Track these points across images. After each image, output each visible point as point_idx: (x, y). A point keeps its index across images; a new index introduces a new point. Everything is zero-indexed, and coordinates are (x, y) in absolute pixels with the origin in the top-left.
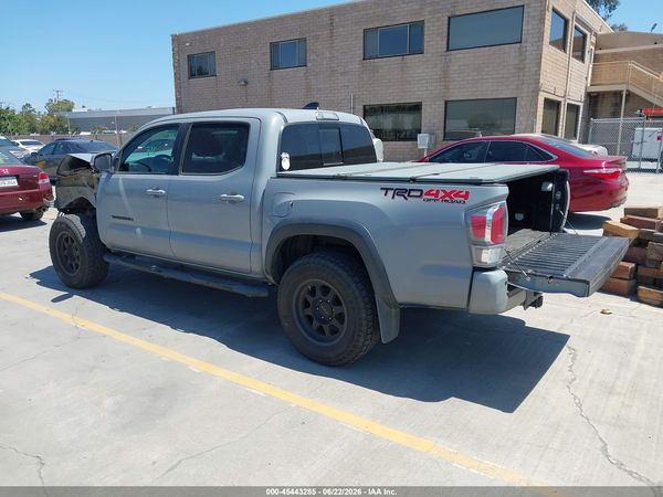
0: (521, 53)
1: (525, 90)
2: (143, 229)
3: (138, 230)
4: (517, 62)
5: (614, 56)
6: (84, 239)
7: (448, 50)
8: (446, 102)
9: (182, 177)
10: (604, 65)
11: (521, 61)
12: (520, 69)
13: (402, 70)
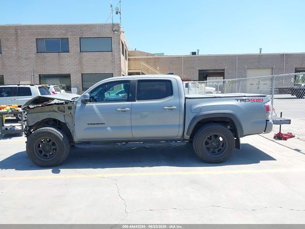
0: (113, 56)
1: (116, 71)
2: (111, 127)
3: (109, 128)
4: (111, 59)
5: (135, 59)
6: (63, 139)
7: (81, 52)
8: (82, 74)
9: (137, 102)
10: (132, 62)
11: (113, 59)
12: (113, 62)
13: (59, 59)
